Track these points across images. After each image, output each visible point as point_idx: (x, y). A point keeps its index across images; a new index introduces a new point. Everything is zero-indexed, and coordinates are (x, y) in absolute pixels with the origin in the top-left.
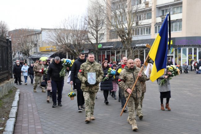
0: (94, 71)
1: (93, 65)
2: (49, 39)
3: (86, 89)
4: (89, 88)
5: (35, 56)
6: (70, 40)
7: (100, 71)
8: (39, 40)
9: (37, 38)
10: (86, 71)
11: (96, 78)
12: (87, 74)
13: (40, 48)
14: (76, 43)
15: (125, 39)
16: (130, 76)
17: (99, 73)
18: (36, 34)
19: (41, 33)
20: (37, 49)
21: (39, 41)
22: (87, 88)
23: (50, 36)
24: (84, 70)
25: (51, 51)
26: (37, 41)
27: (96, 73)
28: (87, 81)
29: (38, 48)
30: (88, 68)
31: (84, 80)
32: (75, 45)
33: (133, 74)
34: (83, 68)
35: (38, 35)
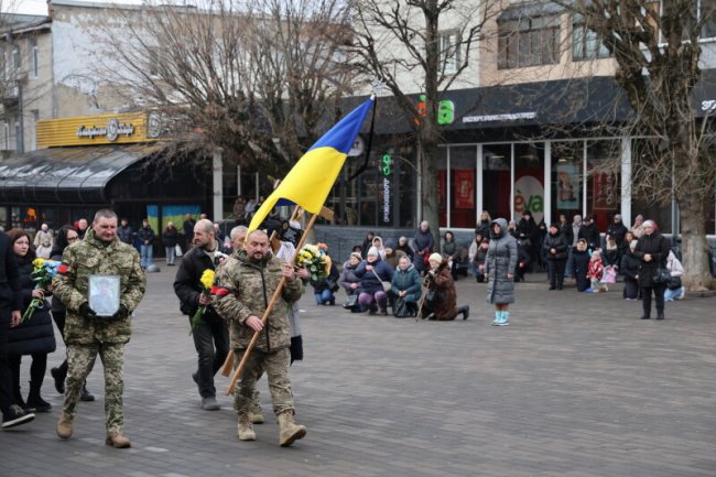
0: (115, 271)
1: (109, 249)
2: (111, 63)
3: (86, 336)
4: (95, 332)
5: (13, 178)
6: (241, 77)
7: (133, 271)
8: (32, 77)
9: (18, 64)
10: (85, 271)
11: (121, 297)
12: (87, 280)
13: (44, 127)
14: (285, 95)
15: (649, 57)
16: (252, 280)
17: (130, 278)
18: (14, 37)
19: (46, 31)
20: (20, 132)
21: (32, 85)
22: (87, 333)
23: (118, 45)
24: (75, 267)
25: (116, 145)
26: (22, 83)
27: (122, 280)
28: (87, 303)
29: (26, 124)
30: (92, 262)
31: (78, 302)
32: (276, 106)
33: (263, 276)
34: (73, 259)
35: (25, 45)
